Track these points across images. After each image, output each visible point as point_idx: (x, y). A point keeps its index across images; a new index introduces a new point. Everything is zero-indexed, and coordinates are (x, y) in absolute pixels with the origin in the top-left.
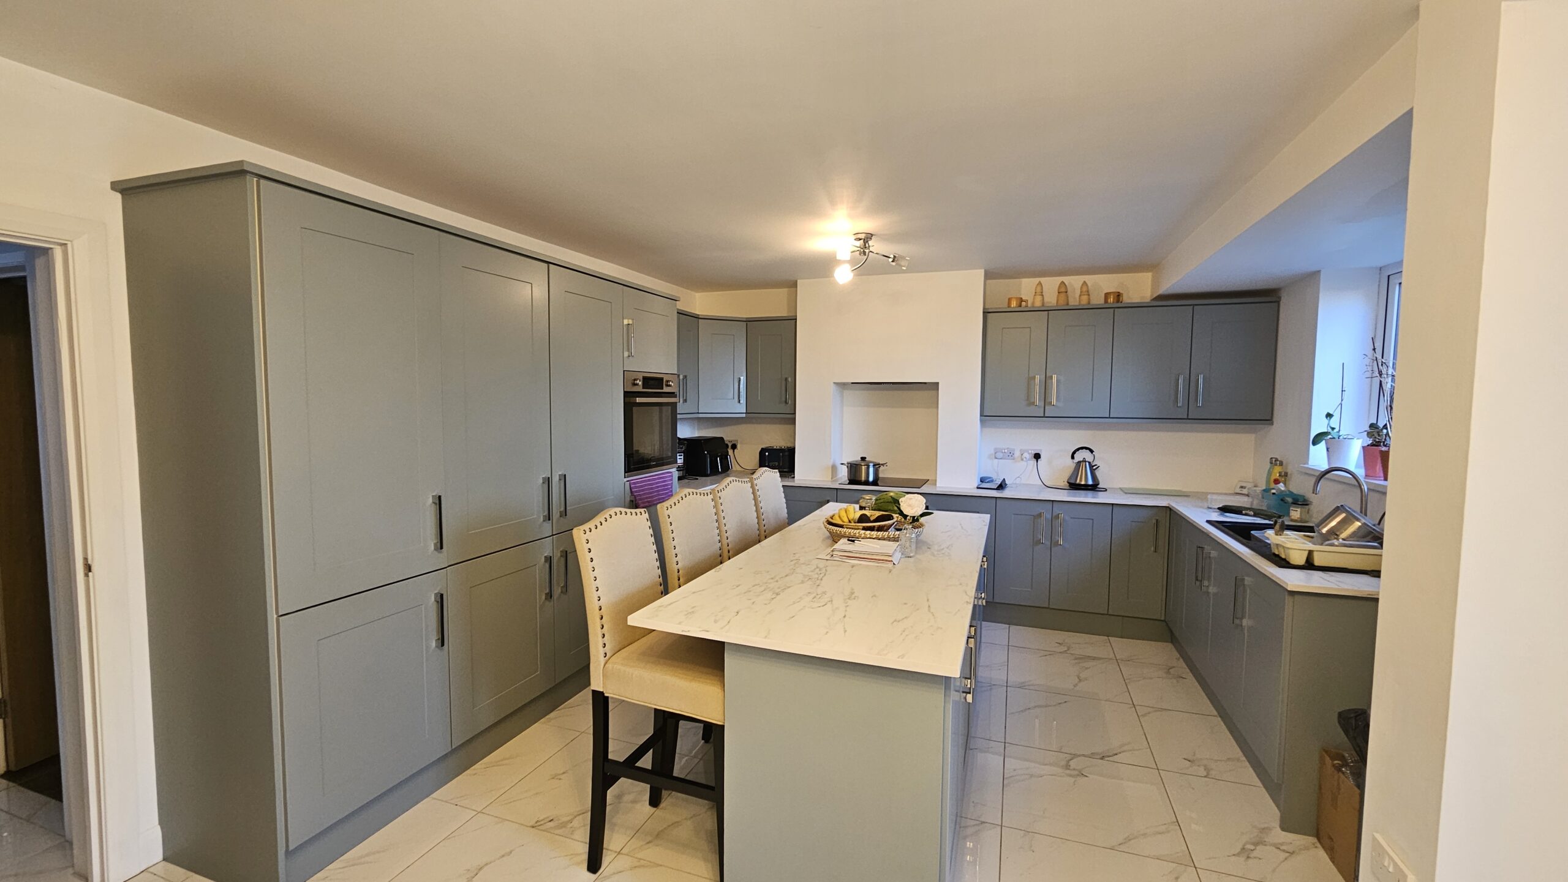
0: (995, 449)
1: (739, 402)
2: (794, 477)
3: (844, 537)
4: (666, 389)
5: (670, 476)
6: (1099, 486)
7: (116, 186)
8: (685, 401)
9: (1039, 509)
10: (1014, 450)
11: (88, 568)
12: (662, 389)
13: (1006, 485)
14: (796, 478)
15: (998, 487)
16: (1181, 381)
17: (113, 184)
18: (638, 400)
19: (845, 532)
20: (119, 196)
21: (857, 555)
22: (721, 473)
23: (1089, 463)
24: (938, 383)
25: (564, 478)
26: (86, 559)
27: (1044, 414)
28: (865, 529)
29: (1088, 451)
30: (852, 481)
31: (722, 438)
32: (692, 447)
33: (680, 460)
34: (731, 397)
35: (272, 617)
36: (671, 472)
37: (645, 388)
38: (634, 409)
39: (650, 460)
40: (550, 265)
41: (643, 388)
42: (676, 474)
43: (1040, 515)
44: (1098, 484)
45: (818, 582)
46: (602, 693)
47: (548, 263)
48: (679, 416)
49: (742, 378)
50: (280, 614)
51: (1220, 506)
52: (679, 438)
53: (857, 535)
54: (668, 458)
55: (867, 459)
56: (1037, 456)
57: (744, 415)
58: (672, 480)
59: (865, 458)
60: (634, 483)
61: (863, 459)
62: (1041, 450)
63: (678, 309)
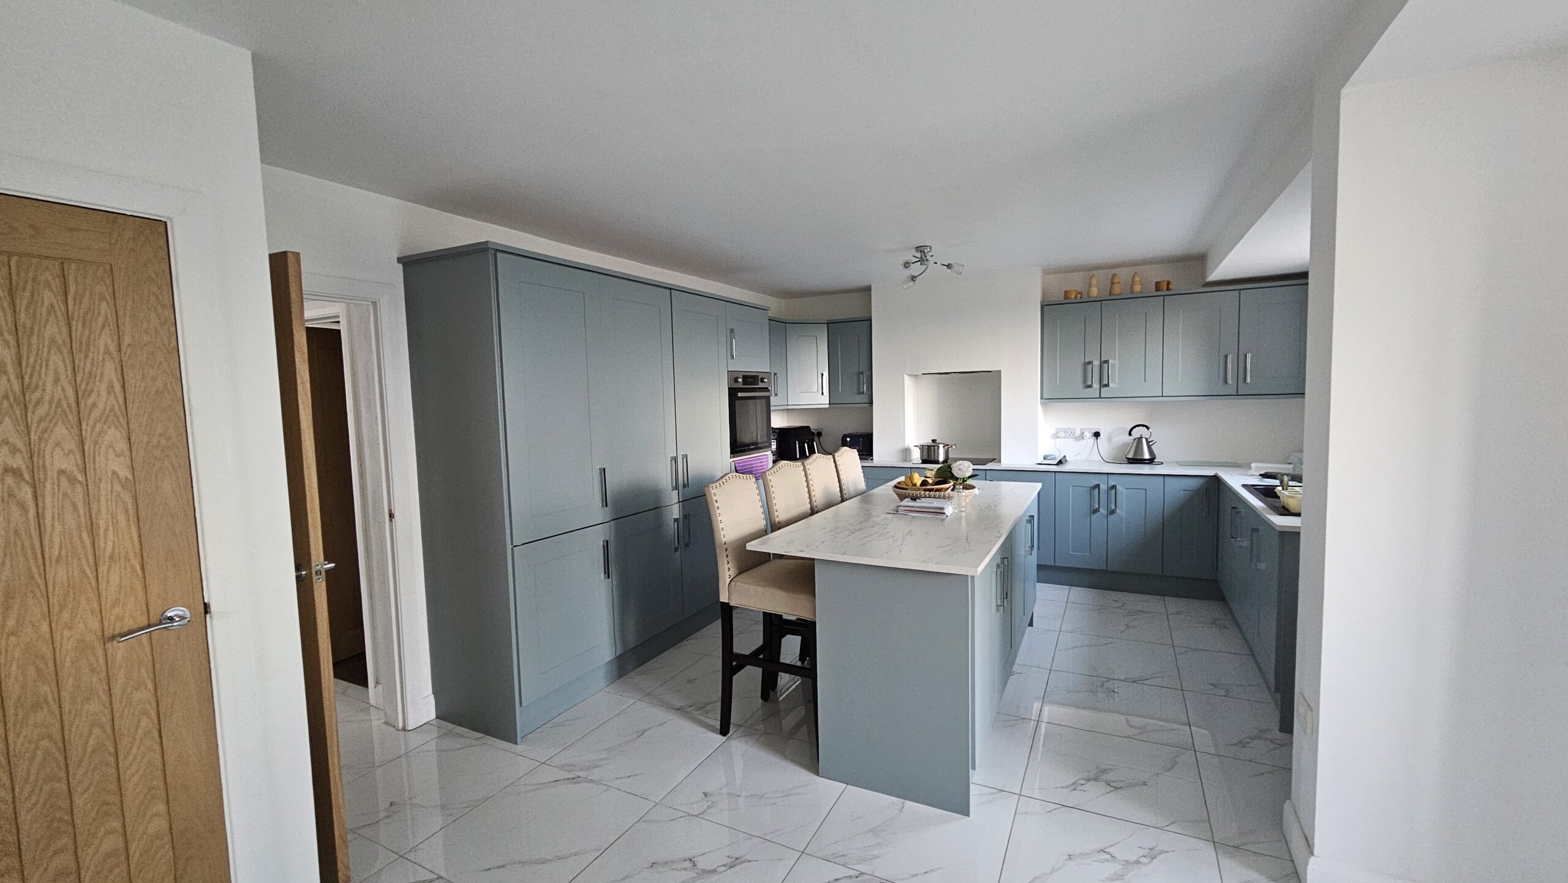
0: (1056, 429)
1: (823, 394)
2: (872, 459)
3: (907, 497)
4: (761, 385)
5: (766, 458)
6: (1155, 460)
7: (399, 260)
8: (776, 395)
9: (1094, 481)
10: (1075, 429)
11: (391, 516)
12: (758, 385)
13: (1066, 461)
14: (874, 460)
15: (1058, 463)
16: (1229, 360)
17: (398, 259)
18: (740, 395)
19: (909, 494)
20: (401, 266)
21: (917, 509)
22: (810, 455)
23: (1146, 438)
24: (1000, 371)
25: (685, 457)
26: (390, 510)
27: (1100, 395)
28: (925, 490)
29: (1144, 428)
30: (924, 462)
31: (809, 427)
32: (783, 435)
33: (774, 447)
34: (815, 390)
35: (509, 547)
36: (766, 455)
37: (745, 385)
38: (737, 402)
39: (749, 445)
40: (672, 291)
41: (743, 385)
42: (771, 458)
43: (1098, 486)
44: (1155, 458)
45: (884, 526)
46: (728, 604)
47: (671, 289)
48: (772, 408)
49: (824, 374)
50: (514, 545)
51: (1262, 473)
52: (773, 428)
53: (919, 495)
54: (764, 442)
55: (937, 441)
56: (1097, 435)
57: (827, 406)
58: (767, 461)
59: (936, 440)
60: (738, 463)
61: (934, 441)
62: (1100, 429)
63: (769, 317)
